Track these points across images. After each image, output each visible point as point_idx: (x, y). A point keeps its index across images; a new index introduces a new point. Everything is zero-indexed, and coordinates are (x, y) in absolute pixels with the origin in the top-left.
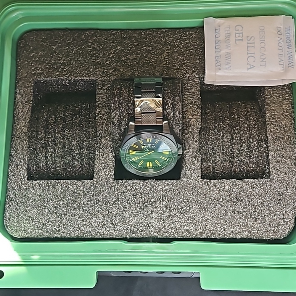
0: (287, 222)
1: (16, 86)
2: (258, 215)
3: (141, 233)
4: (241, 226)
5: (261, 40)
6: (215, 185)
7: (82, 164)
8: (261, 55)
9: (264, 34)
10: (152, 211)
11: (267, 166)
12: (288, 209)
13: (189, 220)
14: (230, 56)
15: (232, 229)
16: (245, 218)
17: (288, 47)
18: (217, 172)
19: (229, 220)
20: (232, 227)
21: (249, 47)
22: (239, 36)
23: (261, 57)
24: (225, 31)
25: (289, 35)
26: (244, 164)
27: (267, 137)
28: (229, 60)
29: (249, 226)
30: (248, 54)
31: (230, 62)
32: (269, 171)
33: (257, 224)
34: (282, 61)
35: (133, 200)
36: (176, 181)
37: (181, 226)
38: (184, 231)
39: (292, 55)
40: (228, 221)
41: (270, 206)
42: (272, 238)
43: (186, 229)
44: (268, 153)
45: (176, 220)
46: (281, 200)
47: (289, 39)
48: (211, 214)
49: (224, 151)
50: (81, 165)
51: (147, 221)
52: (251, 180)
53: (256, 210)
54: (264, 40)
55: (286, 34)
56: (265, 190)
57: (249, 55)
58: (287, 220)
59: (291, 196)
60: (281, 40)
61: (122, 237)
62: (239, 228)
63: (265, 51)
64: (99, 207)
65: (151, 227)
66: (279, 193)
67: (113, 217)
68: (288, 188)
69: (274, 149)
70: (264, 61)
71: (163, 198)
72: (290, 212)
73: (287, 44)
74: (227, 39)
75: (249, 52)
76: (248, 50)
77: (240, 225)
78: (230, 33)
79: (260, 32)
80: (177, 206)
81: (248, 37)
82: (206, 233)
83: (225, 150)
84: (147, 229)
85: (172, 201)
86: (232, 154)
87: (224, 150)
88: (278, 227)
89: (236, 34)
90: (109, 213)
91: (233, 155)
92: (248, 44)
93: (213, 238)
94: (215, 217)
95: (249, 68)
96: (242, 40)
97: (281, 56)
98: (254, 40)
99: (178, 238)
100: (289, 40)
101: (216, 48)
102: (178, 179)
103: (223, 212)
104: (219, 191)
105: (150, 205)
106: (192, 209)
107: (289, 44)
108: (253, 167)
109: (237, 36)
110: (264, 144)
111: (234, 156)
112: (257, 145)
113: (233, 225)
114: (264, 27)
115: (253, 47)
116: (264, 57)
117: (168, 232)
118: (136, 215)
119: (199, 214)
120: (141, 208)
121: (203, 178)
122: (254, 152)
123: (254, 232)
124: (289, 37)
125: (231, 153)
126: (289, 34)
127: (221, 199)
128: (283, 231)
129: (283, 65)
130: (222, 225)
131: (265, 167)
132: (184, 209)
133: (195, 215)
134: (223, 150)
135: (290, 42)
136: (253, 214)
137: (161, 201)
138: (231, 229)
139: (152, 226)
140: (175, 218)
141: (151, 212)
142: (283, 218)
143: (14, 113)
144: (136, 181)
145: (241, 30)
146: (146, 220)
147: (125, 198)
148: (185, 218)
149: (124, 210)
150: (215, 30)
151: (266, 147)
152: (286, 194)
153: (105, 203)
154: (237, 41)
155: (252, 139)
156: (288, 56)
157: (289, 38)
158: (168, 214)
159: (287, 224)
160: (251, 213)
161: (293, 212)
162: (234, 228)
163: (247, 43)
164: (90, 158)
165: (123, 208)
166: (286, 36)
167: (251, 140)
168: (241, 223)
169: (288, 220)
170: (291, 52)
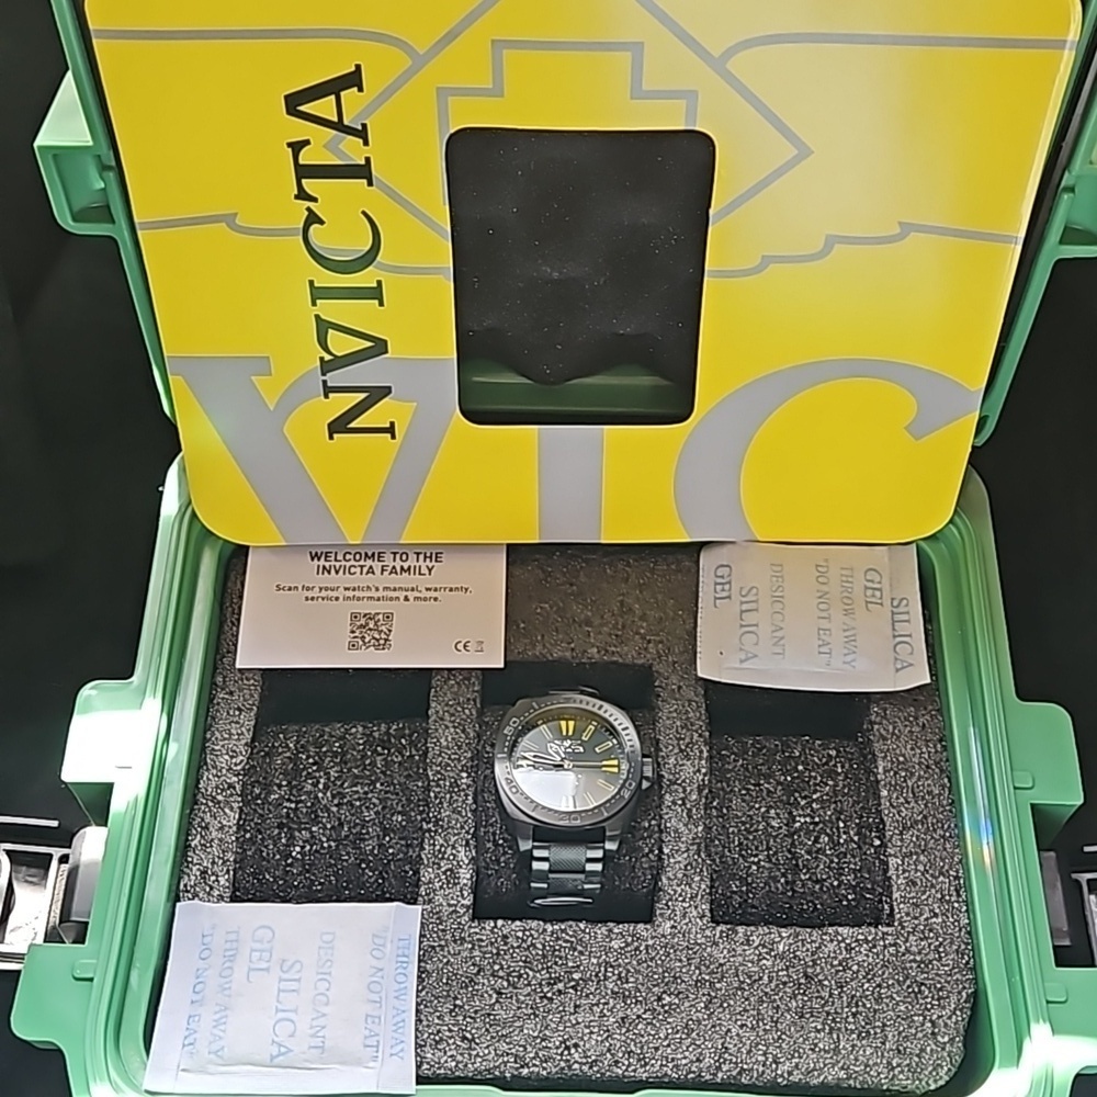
0: (945, 1043)
1: (215, 668)
2: (867, 1024)
3: (544, 1065)
4: (820, 1051)
5: (320, 971)
6: (748, 940)
7: (383, 878)
8: (314, 1016)
9: (332, 955)
10: (576, 1006)
11: (884, 898)
12: (944, 1008)
13: (677, 1032)
14: (226, 1016)
15: (797, 1060)
16: (831, 1029)
17: (396, 994)
18: (754, 910)
19: (788, 1033)
20: (796, 1055)
21: (284, 991)
22: (260, 959)
23: (315, 1023)
24: (226, 942)
25: (405, 959)
26: (825, 889)
27: (882, 820)
28: (222, 1027)
29: (843, 1052)
30: (277, 1010)
31: (221, 1034)
32: (892, 909)
33: (863, 1046)
34: (377, 1035)
35: (525, 976)
36: (641, 926)
37: (657, 1049)
38: (664, 1063)
39: (403, 1021)
40: (784, 1037)
41: (898, 999)
42: (906, 1087)
43: (670, 1057)
44: (887, 863)
45: (643, 1032)
46: (925, 985)
47: (403, 971)
48: (739, 1017)
49: (771, 852)
50: (380, 881)
51: (562, 1034)
52: (844, 931)
53: (861, 1009)
54: (330, 974)
55: (398, 956)
56: (881, 957)
57: (281, 1015)
58: (943, 1037)
59: (950, 975)
60: (380, 974)
61: (491, 1076)
62: (815, 1056)
63: (327, 1004)
64: (427, 993)
65: (573, 1051)
66: (919, 966)
67: (468, 1020)
68: (943, 955)
69: (900, 851)
70: (319, 1034)
71: (606, 971)
72: (950, 1018)
73: (397, 986)
74: (227, 964)
75: (280, 1007)
76: (280, 999)
77: (817, 1049)
78: (237, 949)
79: (320, 948)
80: (644, 994)
81: (284, 961)
82: (725, 1068)
83: (774, 849)
84: (562, 1054)
85: (632, 980)
86: (792, 859)
87: (771, 849)
88: (920, 1058)
89: (253, 950)
90: (457, 1010)
91: (794, 862)
92: (283, 983)
93: (746, 1082)
94: (750, 1026)
95: (274, 1054)
96: (267, 970)
97: (373, 1022)
98: (299, 971)
99: (647, 1082)
100: (405, 975)
101: (194, 992)
102: (646, 923)
103: (770, 1013)
104: (760, 957)
105: (571, 991)
106: (687, 1004)
107: (402, 986)
108: (848, 900)
109: (254, 959)
110: (876, 837)
111: (797, 865)
112: (856, 838)
113: (799, 1047)
114: (334, 934)
115: (294, 991)
116: (321, 1021)
117: (620, 1065)
118: (532, 1017)
119: (706, 1017)
120: (545, 997)
121: (715, 921)
122: (849, 856)
123: (857, 1069)
124: (405, 965)
125: (789, 856)
126: (407, 956)
127: (766, 978)
128: (934, 1069)
129: (375, 1049)
130: (768, 1048)
131: (880, 901)
132: (664, 1002)
133: (694, 1018)
134: (768, 849)
135: (404, 979)
136: (851, 1019)
137: (600, 980)
138: (794, 1060)
139: (576, 1046)
140: (639, 1027)
141: (572, 1010)
142: (933, 1033)
143: (205, 738)
144: (534, 924)
145: (268, 942)
146: (558, 1031)
147: (502, 968)
148: (668, 1026)
149: (497, 1001)
150: (203, 936)
151: (880, 846)
152: (939, 969)
153: (444, 981)
154: (252, 973)
155: (843, 822)
156: (395, 1021)
157: (405, 968)
158: (621, 1014)
159: (943, 1049)
160: (848, 1017)
161: (960, 1019)
162: (800, 1057)
163: (281, 980)
164: (409, 860)
165: (495, 996)
166: (397, 962)
167: (842, 825)
168: (821, 1045)
169: (946, 1039)
170: (404, 1012)
